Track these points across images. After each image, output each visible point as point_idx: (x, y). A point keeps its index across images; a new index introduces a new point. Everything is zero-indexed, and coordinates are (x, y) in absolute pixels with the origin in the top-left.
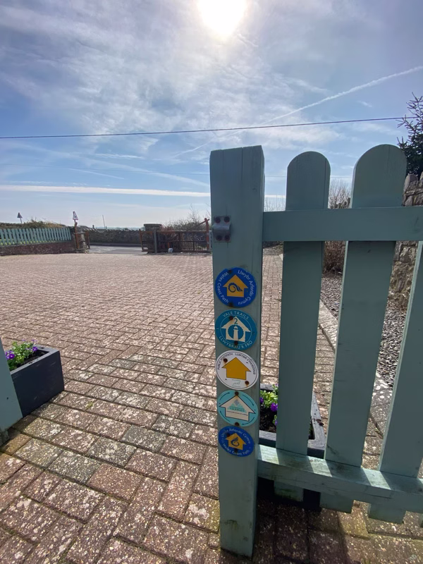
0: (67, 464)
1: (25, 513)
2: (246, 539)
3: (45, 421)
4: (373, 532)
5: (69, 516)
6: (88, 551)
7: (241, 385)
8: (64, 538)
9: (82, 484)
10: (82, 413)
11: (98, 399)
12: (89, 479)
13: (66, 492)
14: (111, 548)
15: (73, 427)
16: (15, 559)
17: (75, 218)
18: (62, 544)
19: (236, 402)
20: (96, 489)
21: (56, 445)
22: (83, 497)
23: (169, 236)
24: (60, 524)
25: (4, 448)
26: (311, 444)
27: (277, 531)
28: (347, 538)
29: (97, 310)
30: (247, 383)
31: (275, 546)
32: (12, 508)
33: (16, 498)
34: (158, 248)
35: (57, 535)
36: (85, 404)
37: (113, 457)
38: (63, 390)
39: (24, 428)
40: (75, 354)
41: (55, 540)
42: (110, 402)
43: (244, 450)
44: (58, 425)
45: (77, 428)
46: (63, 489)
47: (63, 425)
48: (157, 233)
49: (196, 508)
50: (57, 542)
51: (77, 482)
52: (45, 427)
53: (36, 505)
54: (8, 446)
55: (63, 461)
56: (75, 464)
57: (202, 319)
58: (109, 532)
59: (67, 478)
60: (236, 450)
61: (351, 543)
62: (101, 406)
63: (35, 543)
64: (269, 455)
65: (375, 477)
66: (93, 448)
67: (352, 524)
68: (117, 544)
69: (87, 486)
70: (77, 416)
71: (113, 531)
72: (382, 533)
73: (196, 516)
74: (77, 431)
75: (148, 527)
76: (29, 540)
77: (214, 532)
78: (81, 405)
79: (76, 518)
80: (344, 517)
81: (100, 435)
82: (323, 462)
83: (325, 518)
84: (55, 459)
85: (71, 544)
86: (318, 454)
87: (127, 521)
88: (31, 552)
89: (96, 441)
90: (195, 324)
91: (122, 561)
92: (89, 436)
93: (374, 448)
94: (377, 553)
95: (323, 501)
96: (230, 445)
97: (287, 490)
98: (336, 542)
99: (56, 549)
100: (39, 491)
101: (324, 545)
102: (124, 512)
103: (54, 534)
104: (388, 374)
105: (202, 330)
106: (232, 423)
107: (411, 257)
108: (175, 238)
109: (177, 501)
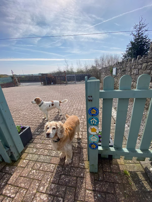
0: (42, 159)
1: (35, 174)
2: (96, 168)
3: (30, 148)
4: (126, 163)
5: (48, 172)
6: (56, 179)
7: (95, 133)
8: (48, 177)
9: (48, 163)
10: (41, 144)
11: (45, 139)
12: (50, 162)
13: (45, 166)
14: (62, 177)
15: (40, 149)
16: (37, 186)
17: (12, 72)
18: (48, 179)
19: (94, 137)
20: (53, 164)
21: (37, 154)
22: (50, 166)
23: (51, 78)
24: (46, 174)
25: (21, 158)
26: (110, 144)
27: (102, 166)
28: (119, 165)
29: (33, 110)
30: (96, 133)
31: (102, 170)
32: (31, 173)
33: (30, 170)
34: (47, 83)
35: (46, 177)
36: (41, 141)
37: (55, 155)
38: (32, 138)
39: (25, 151)
40: (32, 126)
41: (46, 178)
42: (49, 140)
43: (96, 148)
44: (35, 149)
45: (41, 149)
46: (44, 165)
47: (37, 148)
48: (46, 77)
49: (81, 164)
50: (47, 179)
51: (47, 163)
52: (31, 150)
53: (37, 171)
54: (22, 157)
55: (41, 158)
56: (45, 158)
57: (70, 110)
58: (60, 174)
59: (44, 162)
60: (94, 148)
61: (120, 166)
62: (47, 142)
63: (41, 180)
64: (100, 148)
65: (125, 150)
66: (48, 153)
67: (120, 162)
68: (63, 176)
69: (50, 164)
70: (40, 145)
71: (61, 173)
72: (128, 163)
73: (82, 166)
74: (42, 150)
75: (70, 170)
76: (39, 180)
77: (87, 169)
78: (40, 142)
79: (50, 172)
80: (118, 160)
81: (49, 150)
82: (113, 148)
83: (114, 161)
84: (38, 158)
85: (51, 178)
86: (112, 146)
87: (65, 170)
88: (40, 183)
89: (48, 151)
90: (68, 112)
91: (66, 179)
92: (46, 150)
93: (124, 143)
94: (127, 168)
95: (113, 157)
96: (92, 147)
97: (104, 156)
98: (117, 166)
99: (47, 180)
100: (37, 167)
101: (114, 167)
102: (63, 168)
103: (45, 177)
104: (127, 122)
105: (71, 114)
106: (93, 142)
107: (134, 85)
108: (53, 79)
109: (76, 163)
